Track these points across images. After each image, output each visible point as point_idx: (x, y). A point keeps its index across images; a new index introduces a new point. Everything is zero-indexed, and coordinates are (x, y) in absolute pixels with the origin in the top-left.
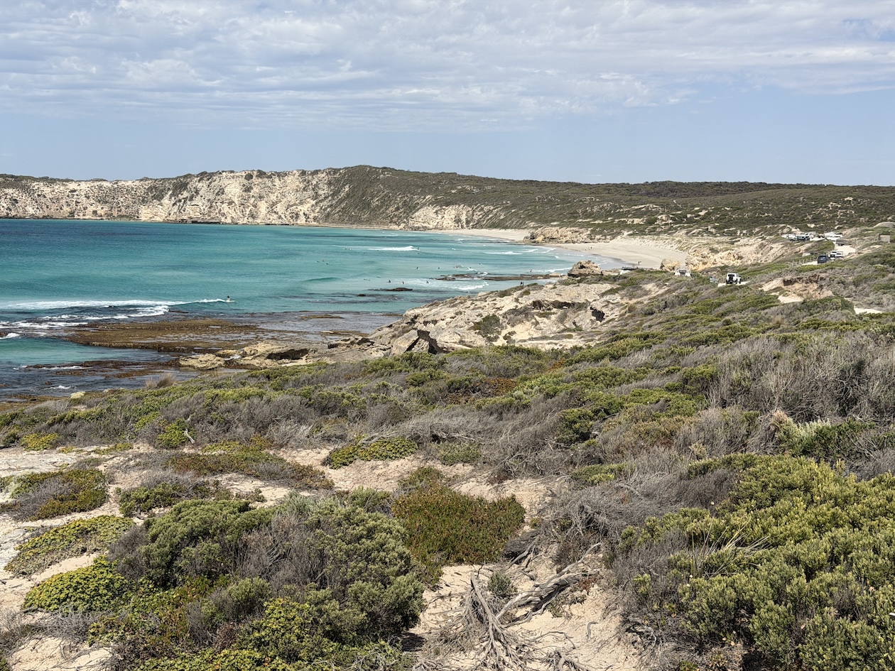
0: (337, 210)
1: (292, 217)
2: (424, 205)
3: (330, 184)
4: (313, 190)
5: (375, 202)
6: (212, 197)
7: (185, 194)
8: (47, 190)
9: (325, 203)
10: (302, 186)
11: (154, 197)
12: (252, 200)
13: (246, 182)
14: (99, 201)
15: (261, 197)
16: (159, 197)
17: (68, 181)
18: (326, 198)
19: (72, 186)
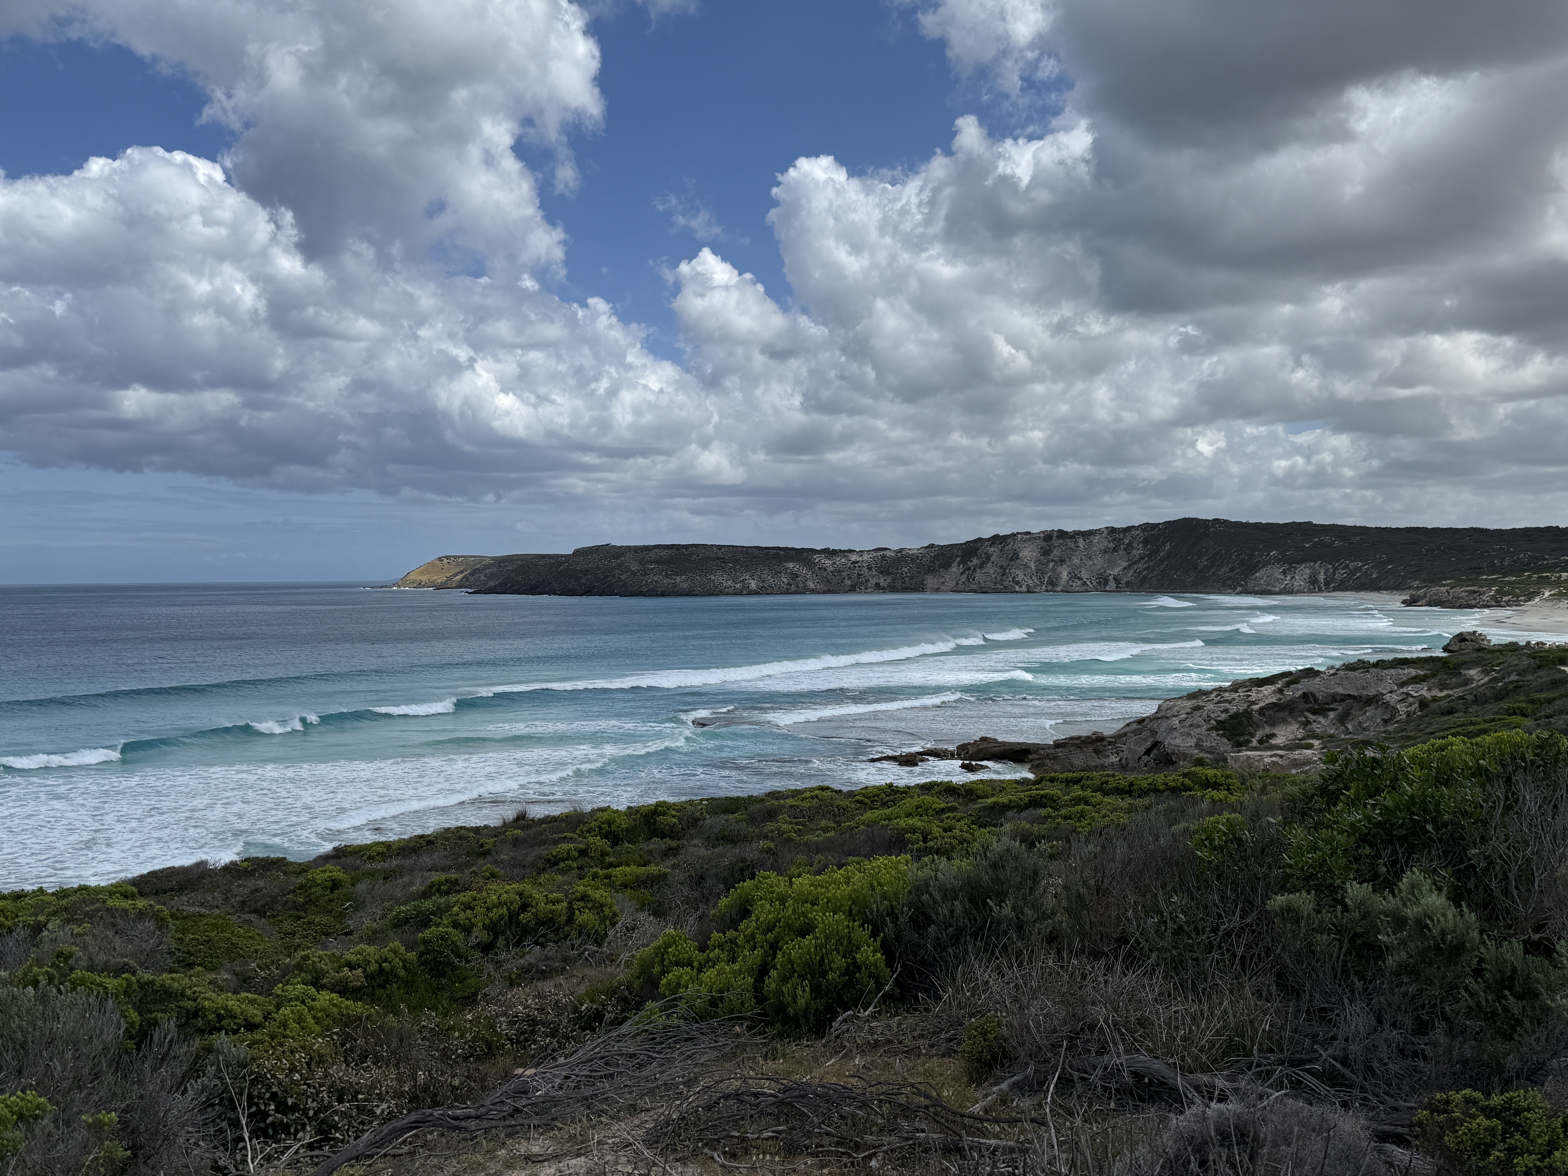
0: (1155, 573)
1: (1099, 583)
2: (1268, 563)
3: (1146, 542)
4: (1125, 549)
5: (1204, 562)
6: (1004, 564)
7: (975, 561)
8: (828, 563)
9: (1141, 566)
10: (1111, 545)
11: (941, 566)
12: (1051, 565)
13: (1044, 544)
14: (882, 573)
15: (1062, 561)
16: (946, 566)
17: (850, 551)
18: (1141, 559)
19: (854, 558)
